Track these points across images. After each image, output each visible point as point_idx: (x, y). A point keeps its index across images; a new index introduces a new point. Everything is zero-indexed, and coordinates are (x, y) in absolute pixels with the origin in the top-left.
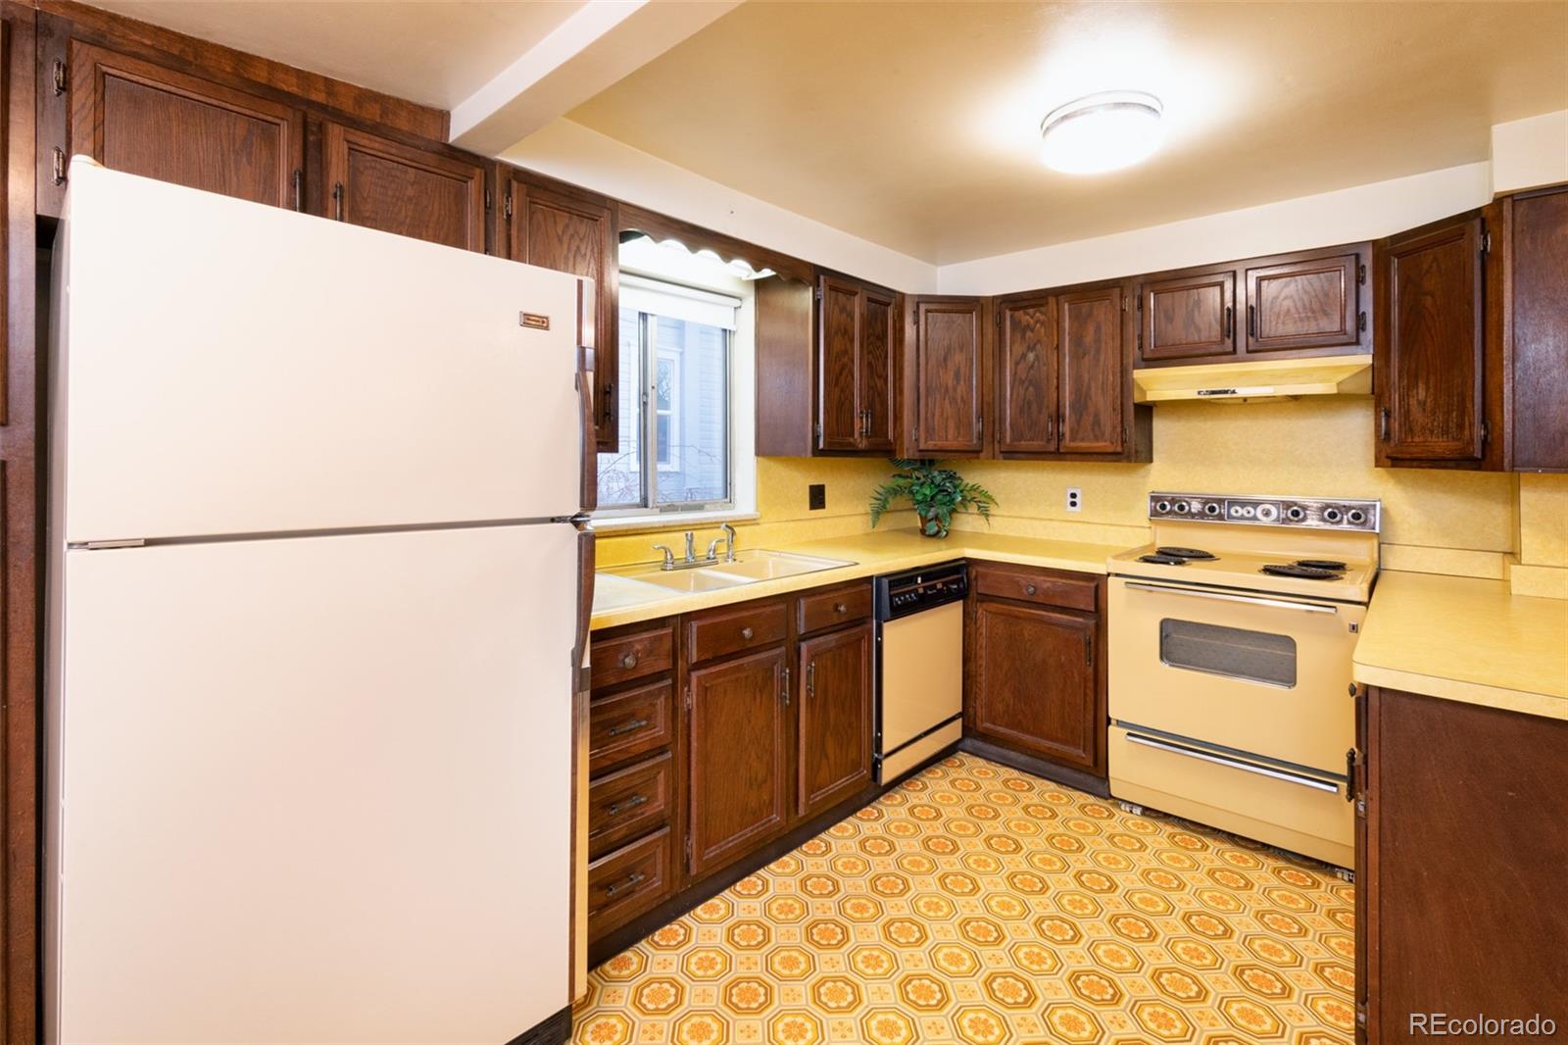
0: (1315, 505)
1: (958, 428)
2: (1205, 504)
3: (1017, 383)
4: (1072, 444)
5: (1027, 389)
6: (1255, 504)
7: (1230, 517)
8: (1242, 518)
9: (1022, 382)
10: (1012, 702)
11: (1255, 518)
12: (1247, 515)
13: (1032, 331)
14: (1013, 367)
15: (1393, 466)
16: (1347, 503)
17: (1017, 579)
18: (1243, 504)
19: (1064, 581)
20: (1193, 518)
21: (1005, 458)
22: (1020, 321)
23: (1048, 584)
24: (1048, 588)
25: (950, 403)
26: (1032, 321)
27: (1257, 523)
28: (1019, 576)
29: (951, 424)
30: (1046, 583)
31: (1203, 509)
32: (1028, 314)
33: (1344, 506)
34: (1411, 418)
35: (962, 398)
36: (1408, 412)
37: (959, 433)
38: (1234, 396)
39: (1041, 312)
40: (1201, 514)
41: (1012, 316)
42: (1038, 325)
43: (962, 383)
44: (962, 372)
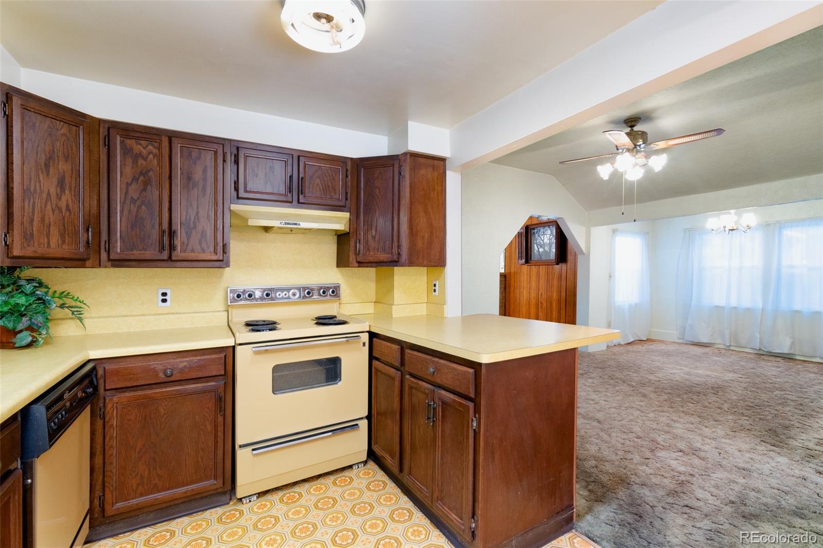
0: (316, 288)
1: (62, 236)
2: (264, 292)
3: (128, 202)
4: (183, 254)
5: (139, 207)
6: (288, 290)
7: (277, 298)
8: (283, 298)
9: (133, 201)
11: (289, 298)
12: (284, 296)
13: (145, 159)
14: (124, 186)
15: (359, 267)
18: (282, 290)
19: (199, 358)
20: (257, 301)
21: (114, 266)
22: (132, 149)
23: (185, 364)
24: (185, 367)
25: (53, 211)
26: (144, 151)
27: (291, 300)
30: (183, 363)
31: (262, 295)
32: (140, 144)
33: (328, 287)
34: (369, 244)
35: (67, 206)
36: (368, 241)
37: (64, 242)
38: (299, 227)
39: (153, 145)
40: (262, 298)
41: (122, 142)
42: (151, 156)
43: (67, 192)
44: (67, 181)
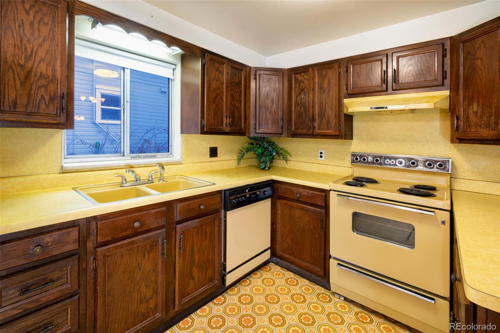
0: (422, 160)
1: (272, 124)
2: (374, 158)
3: (297, 106)
4: (319, 131)
5: (301, 107)
6: (396, 159)
7: (385, 164)
8: (390, 164)
9: (299, 105)
10: (290, 244)
11: (395, 165)
12: (392, 163)
13: (303, 83)
14: (295, 98)
15: (460, 143)
16: (436, 159)
17: (293, 190)
18: (390, 158)
19: (312, 192)
20: (369, 164)
21: (292, 137)
22: (298, 79)
24: (305, 194)
25: (269, 114)
26: (303, 79)
27: (396, 167)
28: (294, 189)
29: (270, 122)
30: (305, 192)
31: (373, 160)
32: (301, 76)
33: (435, 161)
34: (470, 120)
35: (275, 111)
36: (468, 116)
37: (273, 126)
38: (386, 109)
39: (307, 75)
40: (372, 163)
41: (295, 77)
42: (305, 80)
43: (274, 105)
44: (274, 100)
